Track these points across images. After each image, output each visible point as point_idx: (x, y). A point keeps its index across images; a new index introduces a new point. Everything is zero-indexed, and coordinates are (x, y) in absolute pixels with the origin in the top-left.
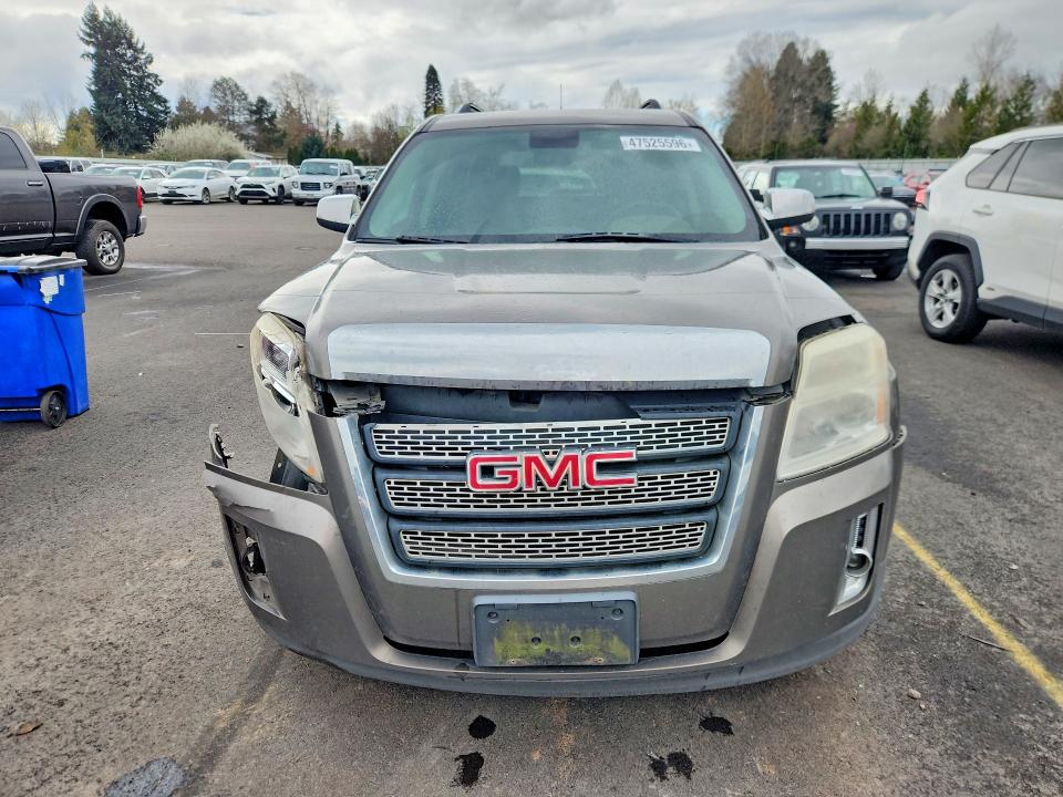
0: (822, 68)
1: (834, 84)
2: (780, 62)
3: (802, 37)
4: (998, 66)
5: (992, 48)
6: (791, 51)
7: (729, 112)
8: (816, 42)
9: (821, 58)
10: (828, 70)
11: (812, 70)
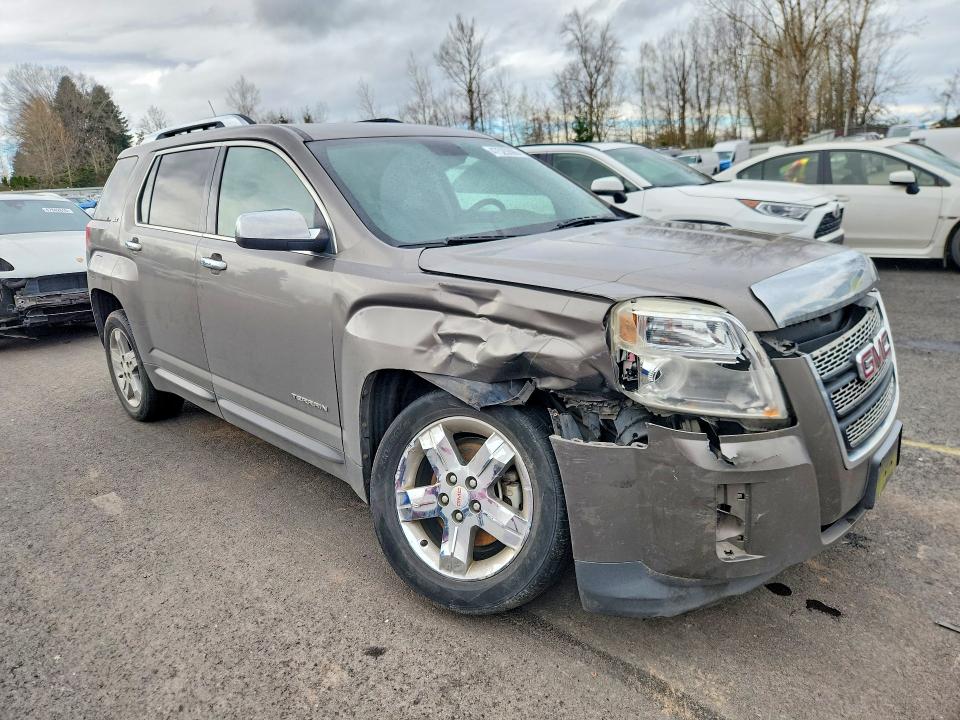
0: (104, 103)
1: (121, 117)
2: (58, 94)
3: (76, 73)
4: (251, 109)
5: (243, 95)
6: (66, 84)
7: (16, 140)
8: (92, 79)
9: (100, 93)
10: (110, 104)
11: (96, 104)
